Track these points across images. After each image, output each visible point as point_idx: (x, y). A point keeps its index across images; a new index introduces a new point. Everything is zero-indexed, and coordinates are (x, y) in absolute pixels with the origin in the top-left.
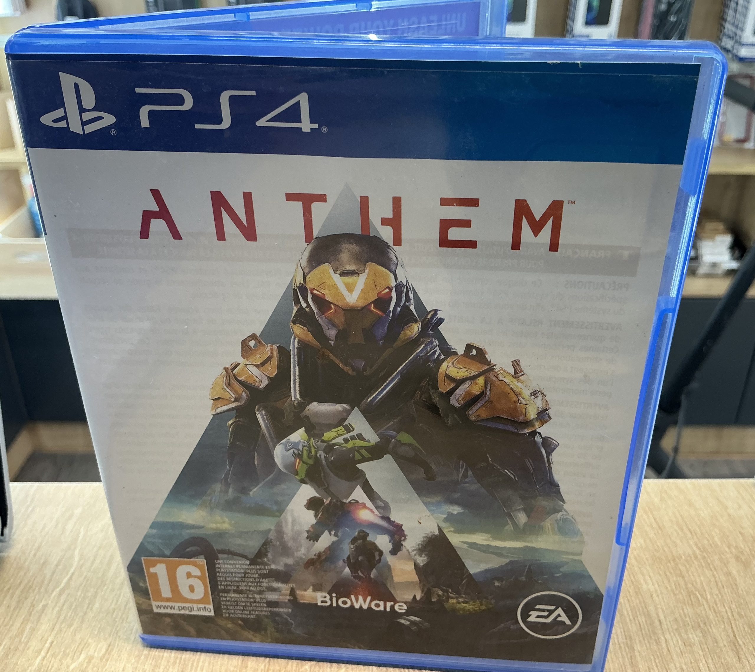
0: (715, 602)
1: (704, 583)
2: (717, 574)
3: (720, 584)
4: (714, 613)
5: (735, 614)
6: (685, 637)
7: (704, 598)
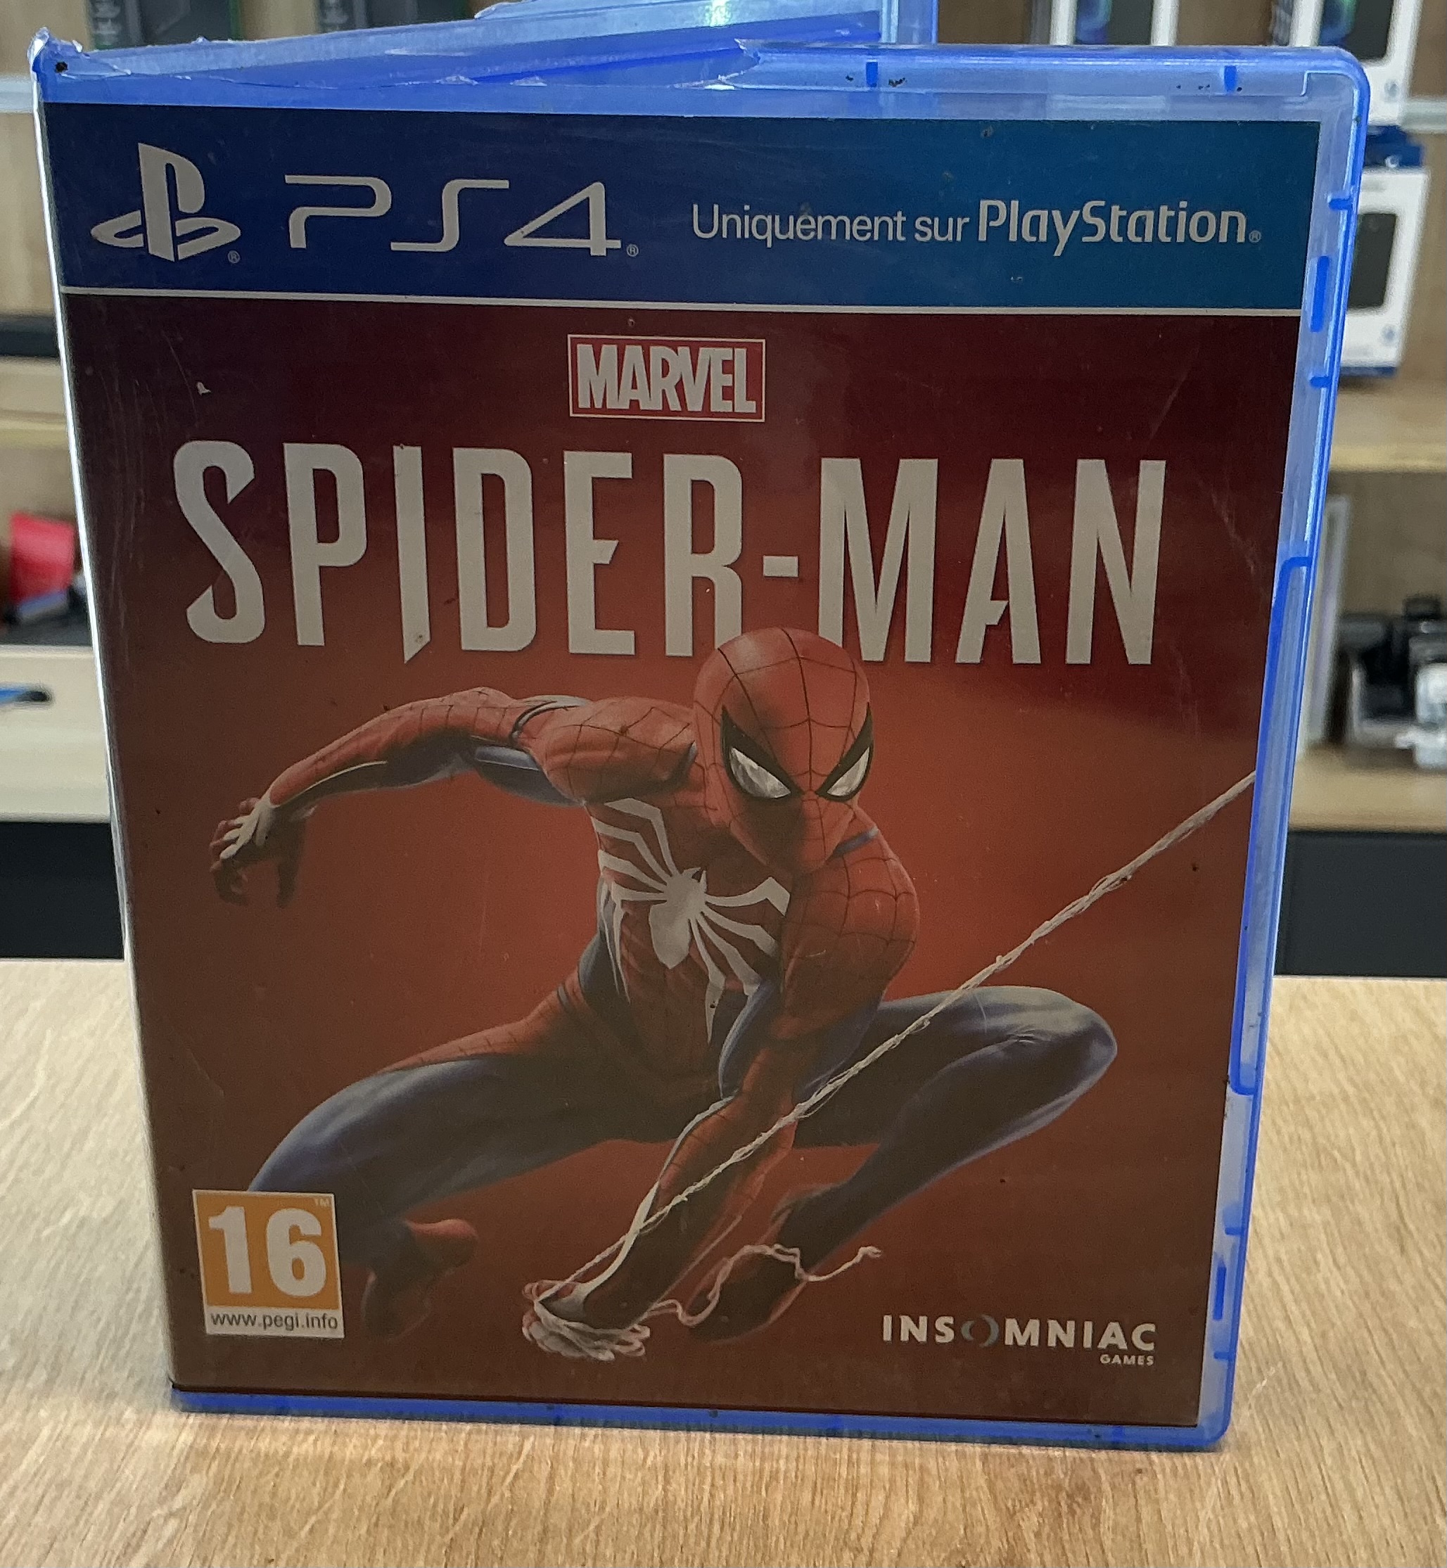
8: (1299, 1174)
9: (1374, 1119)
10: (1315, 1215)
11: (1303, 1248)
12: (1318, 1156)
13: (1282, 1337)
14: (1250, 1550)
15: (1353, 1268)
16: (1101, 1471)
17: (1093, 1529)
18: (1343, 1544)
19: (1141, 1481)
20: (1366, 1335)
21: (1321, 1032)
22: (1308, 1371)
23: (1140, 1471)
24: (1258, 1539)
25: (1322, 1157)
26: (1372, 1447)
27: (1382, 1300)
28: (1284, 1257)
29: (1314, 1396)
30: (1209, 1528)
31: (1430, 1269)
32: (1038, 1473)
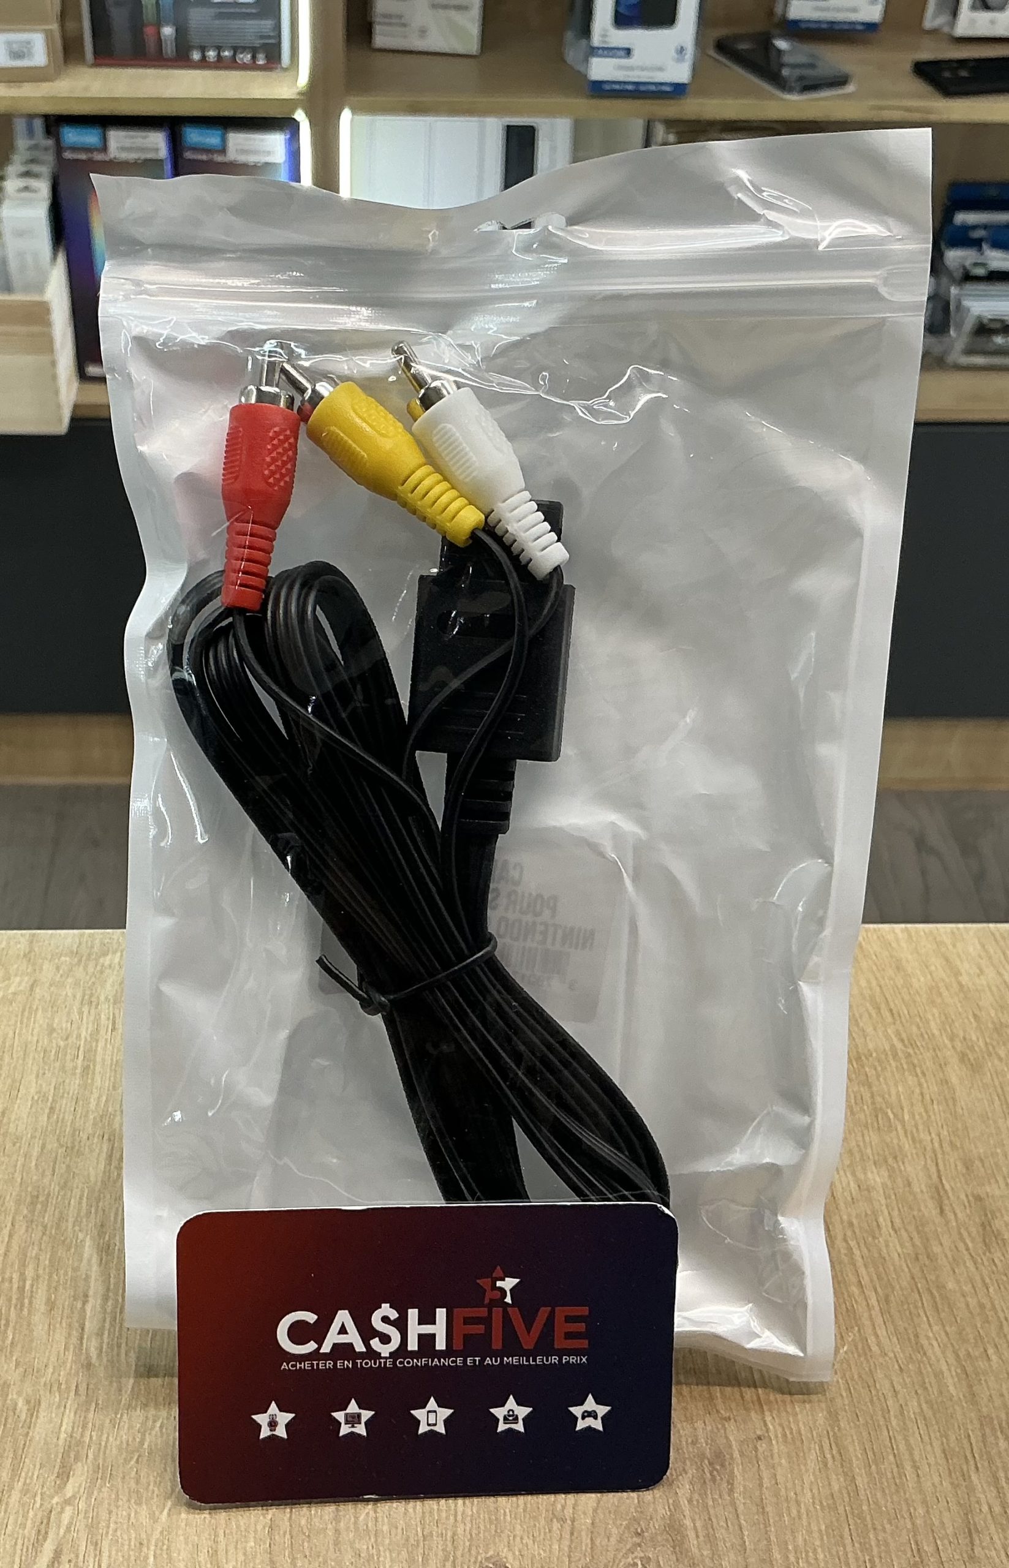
0: (916, 1126)
1: (902, 1097)
2: (926, 1082)
3: (927, 1097)
4: (911, 1142)
5: (946, 1145)
6: (862, 1177)
7: (898, 1120)
8: (863, 1135)
9: (917, 1075)
10: (876, 1177)
11: (869, 1212)
12: (877, 1116)
13: (856, 1301)
14: (841, 1509)
15: (906, 1230)
16: (732, 1438)
17: (729, 1496)
18: (906, 1500)
19: (762, 1446)
20: (917, 1296)
21: (874, 983)
22: (877, 1336)
23: (759, 1438)
24: (847, 1499)
25: (880, 1116)
26: (924, 1406)
27: (927, 1263)
28: (855, 1221)
29: (881, 1360)
30: (811, 1490)
31: (962, 1231)
32: (687, 1442)
